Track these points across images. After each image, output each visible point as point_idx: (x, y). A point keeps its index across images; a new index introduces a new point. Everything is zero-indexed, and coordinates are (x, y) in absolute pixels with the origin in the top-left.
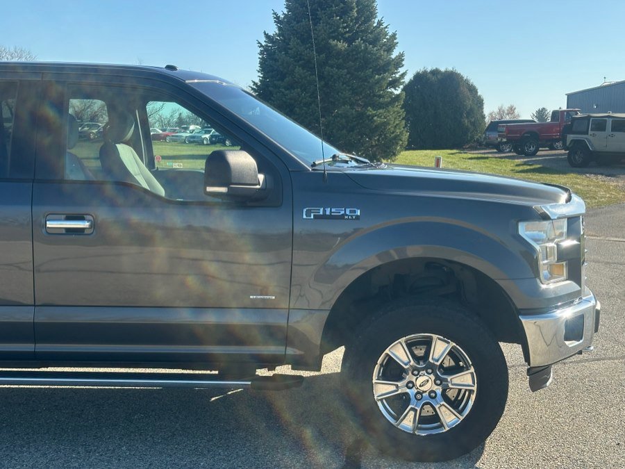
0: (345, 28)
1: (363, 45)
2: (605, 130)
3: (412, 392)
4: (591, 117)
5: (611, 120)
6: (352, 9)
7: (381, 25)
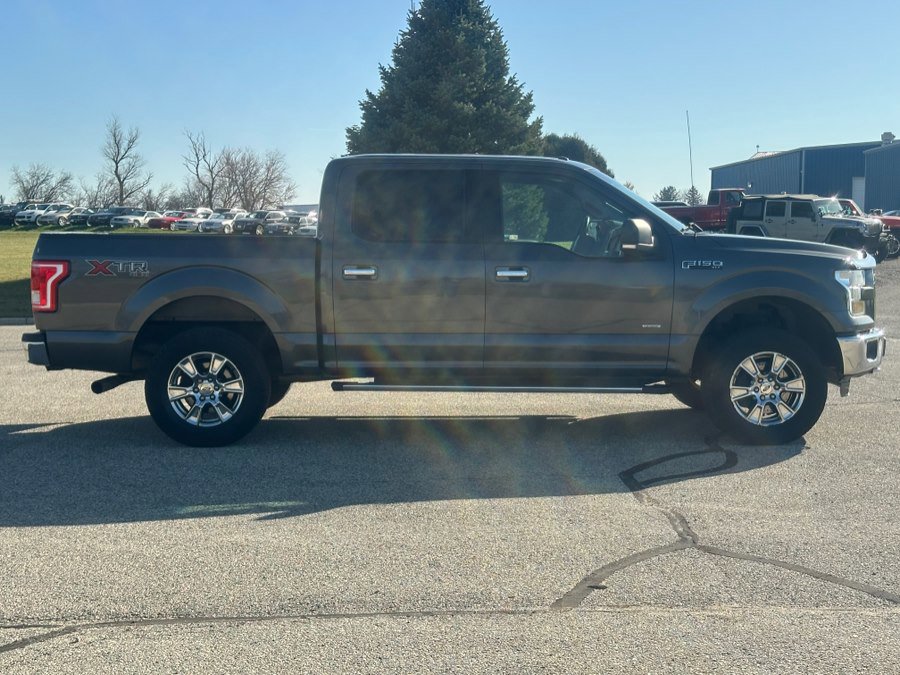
0: (472, 87)
1: (495, 109)
2: (783, 215)
3: (758, 395)
4: (767, 198)
5: (791, 202)
6: (480, 64)
7: (515, 83)
